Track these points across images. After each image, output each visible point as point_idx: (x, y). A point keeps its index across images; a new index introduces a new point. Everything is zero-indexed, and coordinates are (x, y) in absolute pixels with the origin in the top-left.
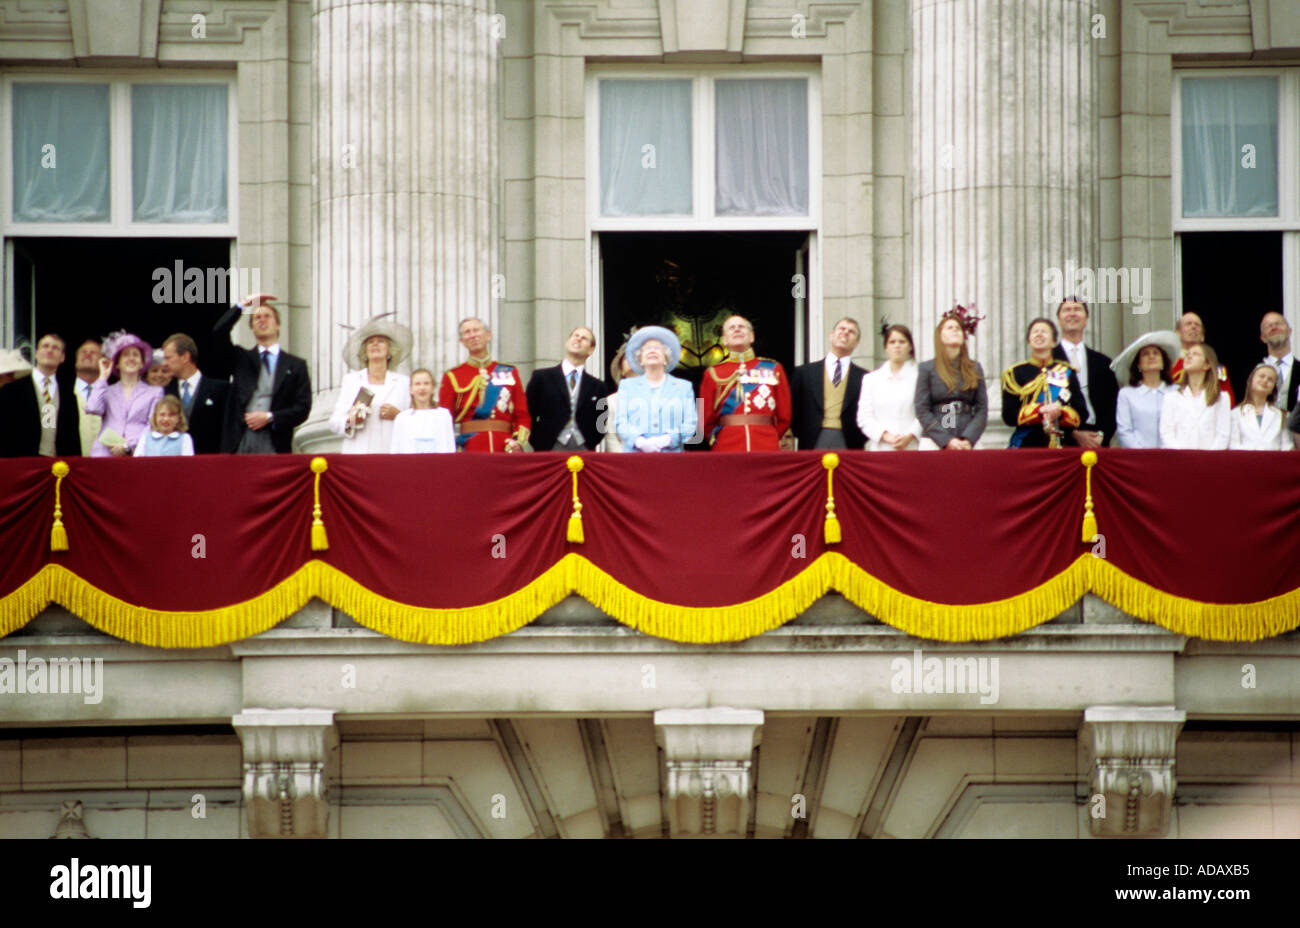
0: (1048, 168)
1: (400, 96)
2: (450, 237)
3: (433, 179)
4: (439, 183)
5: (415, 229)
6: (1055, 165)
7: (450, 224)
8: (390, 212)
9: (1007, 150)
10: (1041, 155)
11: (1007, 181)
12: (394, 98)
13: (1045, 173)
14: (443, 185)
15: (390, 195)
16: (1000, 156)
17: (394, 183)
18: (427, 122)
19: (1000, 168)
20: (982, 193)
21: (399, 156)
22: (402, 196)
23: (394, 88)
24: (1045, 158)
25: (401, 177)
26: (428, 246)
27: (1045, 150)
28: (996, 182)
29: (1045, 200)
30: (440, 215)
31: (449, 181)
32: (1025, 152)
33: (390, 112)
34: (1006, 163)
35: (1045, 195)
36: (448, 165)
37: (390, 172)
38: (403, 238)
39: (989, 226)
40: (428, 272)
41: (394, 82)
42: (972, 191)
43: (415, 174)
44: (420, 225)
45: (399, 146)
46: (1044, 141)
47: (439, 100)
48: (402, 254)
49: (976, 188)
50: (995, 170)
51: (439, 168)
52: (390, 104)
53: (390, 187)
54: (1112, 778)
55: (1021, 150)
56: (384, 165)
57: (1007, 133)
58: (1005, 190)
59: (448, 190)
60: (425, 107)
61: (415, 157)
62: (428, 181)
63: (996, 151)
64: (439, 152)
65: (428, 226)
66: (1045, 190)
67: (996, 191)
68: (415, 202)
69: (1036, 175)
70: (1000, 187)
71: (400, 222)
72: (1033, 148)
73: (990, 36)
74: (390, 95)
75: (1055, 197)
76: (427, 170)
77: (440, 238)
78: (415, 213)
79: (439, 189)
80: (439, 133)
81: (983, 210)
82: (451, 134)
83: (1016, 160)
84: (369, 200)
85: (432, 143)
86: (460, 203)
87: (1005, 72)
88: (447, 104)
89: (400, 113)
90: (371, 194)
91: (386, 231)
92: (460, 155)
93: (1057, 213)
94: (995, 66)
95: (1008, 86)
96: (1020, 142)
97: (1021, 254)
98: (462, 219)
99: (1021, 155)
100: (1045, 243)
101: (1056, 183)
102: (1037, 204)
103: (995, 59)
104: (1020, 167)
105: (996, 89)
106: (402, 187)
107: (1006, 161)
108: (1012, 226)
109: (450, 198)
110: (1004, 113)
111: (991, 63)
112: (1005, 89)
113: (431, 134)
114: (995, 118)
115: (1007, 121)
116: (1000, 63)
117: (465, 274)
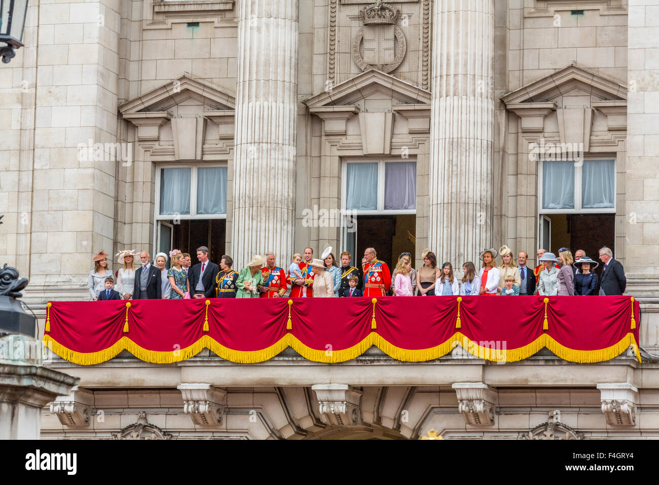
0: (468, 196)
1: (255, 175)
2: (271, 222)
3: (265, 202)
4: (267, 203)
5: (259, 219)
6: (471, 195)
7: (271, 217)
8: (251, 214)
9: (454, 190)
10: (465, 192)
11: (454, 201)
12: (253, 175)
13: (467, 198)
14: (269, 204)
15: (251, 208)
16: (451, 193)
17: (252, 203)
18: (264, 183)
20: (445, 205)
21: (254, 195)
22: (255, 208)
23: (253, 172)
24: (467, 193)
25: (254, 201)
26: (263, 225)
27: (467, 191)
28: (450, 202)
29: (467, 207)
30: (267, 214)
31: (271, 203)
32: (460, 191)
33: (252, 180)
36: (271, 197)
37: (251, 200)
38: (255, 222)
39: (447, 217)
40: (263, 234)
42: (442, 204)
43: (259, 201)
44: (260, 218)
45: (254, 191)
46: (467, 187)
47: (268, 176)
48: (254, 228)
50: (450, 197)
51: (268, 199)
52: (252, 177)
53: (251, 206)
55: (458, 190)
56: (249, 198)
57: (454, 184)
58: (453, 204)
59: (271, 205)
60: (264, 178)
61: (259, 195)
62: (263, 203)
63: (450, 191)
64: (268, 193)
65: (264, 218)
66: (467, 204)
67: (450, 204)
68: (259, 210)
69: (463, 199)
71: (254, 217)
72: (463, 190)
73: (449, 152)
74: (252, 174)
75: (471, 207)
76: (263, 199)
77: (267, 222)
78: (259, 214)
79: (268, 206)
80: (268, 187)
81: (445, 211)
82: (272, 187)
83: (457, 194)
84: (245, 209)
85: (265, 190)
86: (275, 210)
87: (454, 164)
88: (271, 176)
89: (255, 180)
90: (245, 207)
91: (249, 220)
92: (276, 194)
93: (471, 212)
94: (451, 162)
95: (455, 168)
96: (458, 188)
97: (458, 226)
98: (275, 215)
99: (458, 192)
100: (466, 222)
101: (471, 201)
102: (464, 209)
103: (451, 159)
104: (458, 196)
105: (451, 170)
106: (255, 205)
107: (453, 194)
108: (455, 216)
109: (271, 209)
110: (453, 178)
111: (449, 161)
112: (454, 170)
113: (265, 187)
114: (450, 180)
115: (454, 181)
116: (452, 161)
117: (276, 234)
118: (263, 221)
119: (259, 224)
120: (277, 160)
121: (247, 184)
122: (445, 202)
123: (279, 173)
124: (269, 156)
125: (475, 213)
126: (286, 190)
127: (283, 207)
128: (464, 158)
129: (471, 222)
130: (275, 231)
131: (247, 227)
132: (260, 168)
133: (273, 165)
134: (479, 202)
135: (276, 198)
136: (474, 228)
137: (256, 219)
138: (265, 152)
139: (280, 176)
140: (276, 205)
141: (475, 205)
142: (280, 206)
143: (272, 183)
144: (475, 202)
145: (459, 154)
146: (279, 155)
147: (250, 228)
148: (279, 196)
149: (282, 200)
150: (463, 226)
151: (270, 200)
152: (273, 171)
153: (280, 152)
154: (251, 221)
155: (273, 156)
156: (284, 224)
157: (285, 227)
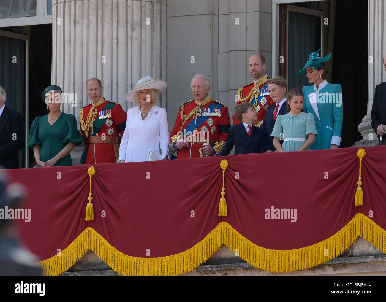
22: (78, 2)
77: (100, 27)
117: (118, 48)
118: (92, 25)
119: (85, 30)
130: (115, 41)
131: (67, 38)
147: (72, 38)
154: (73, 26)
156: (132, 30)
157: (136, 34)
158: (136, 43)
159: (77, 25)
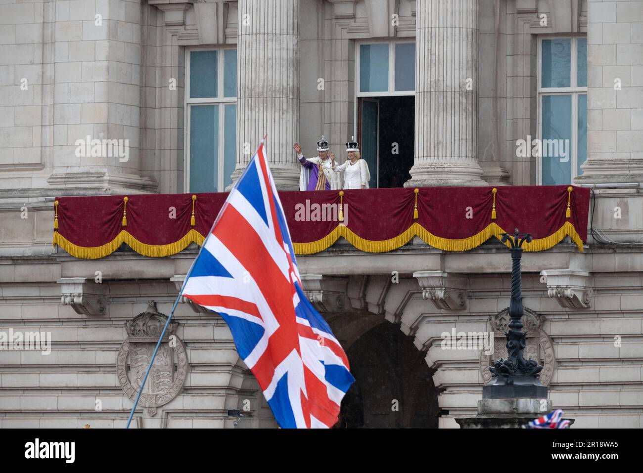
0: (446, 85)
2: (269, 112)
3: (263, 93)
4: (265, 94)
5: (257, 110)
6: (449, 84)
7: (269, 107)
8: (250, 105)
9: (433, 79)
10: (444, 81)
11: (433, 90)
13: (445, 86)
14: (267, 94)
15: (250, 99)
16: (430, 81)
17: (251, 94)
18: (261, 74)
19: (430, 85)
20: (425, 93)
21: (253, 85)
22: (253, 99)
23: (252, 63)
25: (253, 92)
26: (261, 115)
27: (445, 79)
28: (429, 90)
29: (445, 96)
30: (265, 104)
31: (269, 93)
32: (438, 80)
33: (250, 71)
34: (433, 84)
35: (445, 94)
36: (269, 88)
37: (250, 91)
38: (253, 112)
39: (427, 105)
41: (252, 61)
43: (257, 92)
44: (259, 108)
45: (253, 82)
46: (445, 76)
47: (266, 67)
49: (424, 92)
50: (429, 86)
51: (265, 89)
52: (250, 68)
53: (250, 96)
54: (427, 294)
55: (437, 79)
56: (248, 88)
57: (433, 73)
58: (432, 93)
60: (261, 69)
61: (257, 86)
62: (261, 93)
63: (429, 80)
64: (265, 84)
65: (261, 109)
66: (445, 92)
68: (257, 101)
69: (442, 88)
70: (430, 92)
71: (252, 107)
72: (441, 79)
73: (428, 41)
74: (250, 65)
75: (449, 94)
76: (261, 90)
77: (265, 112)
78: (257, 104)
79: (265, 96)
80: (265, 77)
81: (426, 100)
82: (270, 78)
83: (435, 82)
84: (245, 100)
85: (262, 81)
86: (273, 101)
87: (432, 53)
88: (269, 67)
89: (253, 71)
90: (245, 98)
91: (248, 110)
92: (274, 84)
93: (449, 100)
94: (430, 51)
95: (433, 57)
96: (437, 77)
97: (436, 114)
98: (273, 105)
99: (437, 81)
100: (445, 110)
101: (449, 89)
102: (442, 97)
103: (430, 48)
104: (437, 85)
105: (429, 59)
106: (253, 95)
107: (432, 83)
108: (434, 104)
109: (269, 99)
110: (432, 67)
111: (428, 49)
112: (432, 59)
113: (263, 78)
114: (429, 69)
115: (433, 70)
116: (431, 49)
117: (275, 124)
118: (261, 111)
119: (257, 114)
120: (274, 50)
121: (247, 75)
122: (426, 90)
123: (277, 62)
124: (266, 47)
125: (453, 101)
126: (285, 79)
127: (281, 96)
128: (441, 46)
129: (449, 111)
130: (273, 120)
131: (246, 118)
132: (258, 59)
133: (270, 56)
134: (457, 89)
135: (273, 87)
136: (453, 116)
137: (254, 109)
138: (262, 43)
139: (278, 66)
140: (274, 94)
141: (453, 92)
142: (278, 95)
143: (270, 74)
144: (453, 90)
145: (437, 44)
146: (277, 46)
147: (250, 118)
148: (277, 86)
149: (280, 89)
150: (441, 114)
151: (268, 90)
152: (270, 62)
153: (277, 43)
154: (250, 111)
155: (269, 47)
156: (283, 113)
157: (284, 116)
158: (284, 121)
159: (253, 111)
